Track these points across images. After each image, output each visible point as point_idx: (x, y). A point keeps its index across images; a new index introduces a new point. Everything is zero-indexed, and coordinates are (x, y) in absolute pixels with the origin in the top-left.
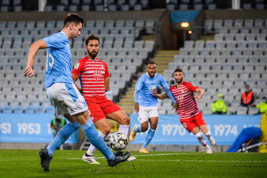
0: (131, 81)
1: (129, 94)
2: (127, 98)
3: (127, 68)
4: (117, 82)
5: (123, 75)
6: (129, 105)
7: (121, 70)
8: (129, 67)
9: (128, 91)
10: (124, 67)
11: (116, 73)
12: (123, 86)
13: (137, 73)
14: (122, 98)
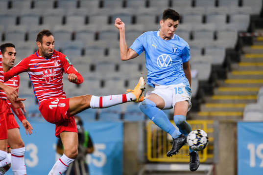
0: (238, 47)
1: (235, 77)
2: (228, 85)
3: (228, 20)
4: (208, 51)
5: (219, 35)
6: (234, 102)
7: (217, 23)
8: (234, 17)
9: (231, 70)
10: (224, 18)
11: (204, 31)
12: (220, 59)
13: (250, 30)
14: (217, 86)
